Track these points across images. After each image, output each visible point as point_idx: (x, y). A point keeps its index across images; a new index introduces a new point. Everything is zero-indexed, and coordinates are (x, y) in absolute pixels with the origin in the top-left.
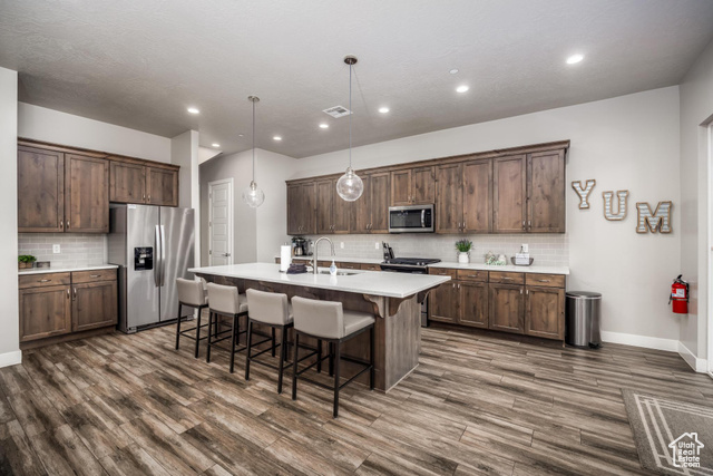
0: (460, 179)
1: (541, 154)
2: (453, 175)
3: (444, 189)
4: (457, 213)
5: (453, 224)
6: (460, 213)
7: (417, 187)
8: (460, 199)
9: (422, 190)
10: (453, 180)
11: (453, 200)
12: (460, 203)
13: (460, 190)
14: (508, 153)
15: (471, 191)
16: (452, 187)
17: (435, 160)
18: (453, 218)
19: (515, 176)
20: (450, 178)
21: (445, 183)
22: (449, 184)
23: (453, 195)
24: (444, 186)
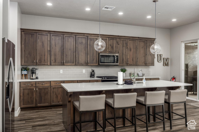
0: (127, 45)
1: (150, 41)
2: (124, 43)
3: (121, 48)
4: (126, 58)
5: (124, 62)
6: (127, 58)
7: (111, 46)
8: (127, 52)
9: (112, 47)
10: (124, 45)
11: (124, 53)
12: (127, 54)
13: (127, 49)
14: (141, 39)
15: (130, 50)
16: (124, 47)
17: (118, 36)
18: (124, 60)
19: (143, 47)
20: (123, 44)
21: (122, 46)
22: (123, 46)
23: (124, 51)
24: (121, 47)
